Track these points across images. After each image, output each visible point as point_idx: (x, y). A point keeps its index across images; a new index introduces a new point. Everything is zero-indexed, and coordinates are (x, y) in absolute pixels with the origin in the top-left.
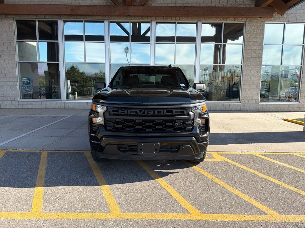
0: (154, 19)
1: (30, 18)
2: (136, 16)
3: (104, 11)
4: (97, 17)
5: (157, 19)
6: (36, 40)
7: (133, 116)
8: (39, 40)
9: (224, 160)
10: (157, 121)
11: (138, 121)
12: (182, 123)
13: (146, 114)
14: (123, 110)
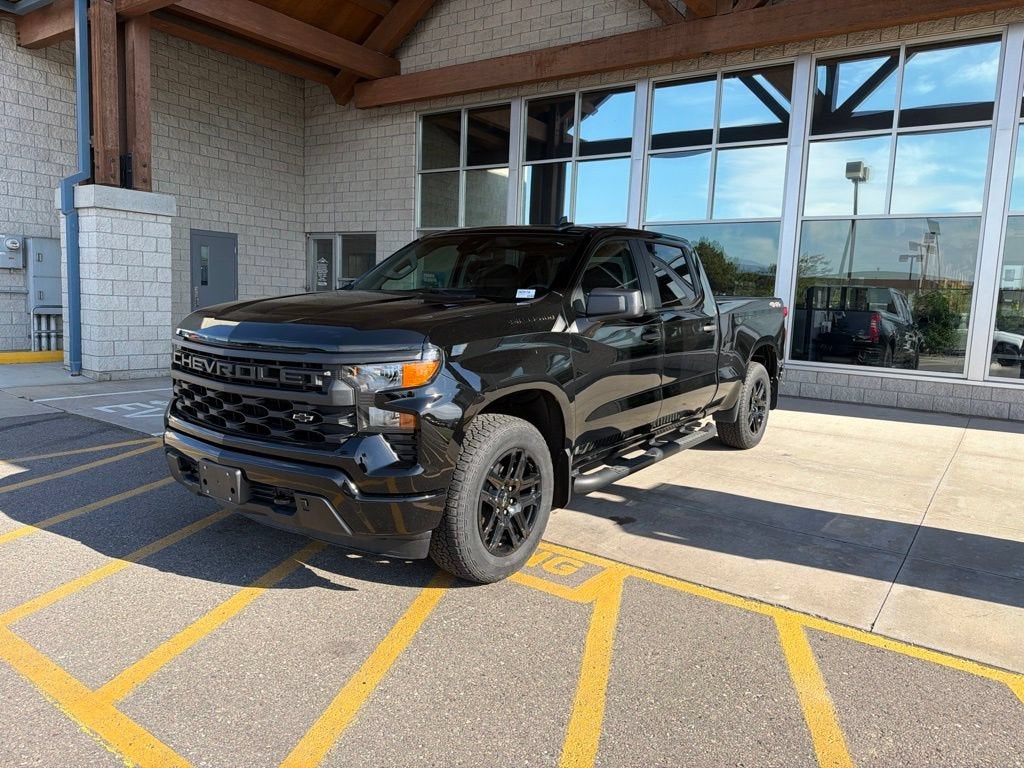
0: (809, 49)
1: (451, 106)
2: (738, 50)
3: (627, 52)
4: (616, 75)
5: (819, 49)
6: (459, 166)
7: (203, 375)
8: (468, 165)
9: (592, 603)
10: (245, 401)
11: (210, 394)
12: (312, 418)
13: (218, 373)
14: (187, 357)
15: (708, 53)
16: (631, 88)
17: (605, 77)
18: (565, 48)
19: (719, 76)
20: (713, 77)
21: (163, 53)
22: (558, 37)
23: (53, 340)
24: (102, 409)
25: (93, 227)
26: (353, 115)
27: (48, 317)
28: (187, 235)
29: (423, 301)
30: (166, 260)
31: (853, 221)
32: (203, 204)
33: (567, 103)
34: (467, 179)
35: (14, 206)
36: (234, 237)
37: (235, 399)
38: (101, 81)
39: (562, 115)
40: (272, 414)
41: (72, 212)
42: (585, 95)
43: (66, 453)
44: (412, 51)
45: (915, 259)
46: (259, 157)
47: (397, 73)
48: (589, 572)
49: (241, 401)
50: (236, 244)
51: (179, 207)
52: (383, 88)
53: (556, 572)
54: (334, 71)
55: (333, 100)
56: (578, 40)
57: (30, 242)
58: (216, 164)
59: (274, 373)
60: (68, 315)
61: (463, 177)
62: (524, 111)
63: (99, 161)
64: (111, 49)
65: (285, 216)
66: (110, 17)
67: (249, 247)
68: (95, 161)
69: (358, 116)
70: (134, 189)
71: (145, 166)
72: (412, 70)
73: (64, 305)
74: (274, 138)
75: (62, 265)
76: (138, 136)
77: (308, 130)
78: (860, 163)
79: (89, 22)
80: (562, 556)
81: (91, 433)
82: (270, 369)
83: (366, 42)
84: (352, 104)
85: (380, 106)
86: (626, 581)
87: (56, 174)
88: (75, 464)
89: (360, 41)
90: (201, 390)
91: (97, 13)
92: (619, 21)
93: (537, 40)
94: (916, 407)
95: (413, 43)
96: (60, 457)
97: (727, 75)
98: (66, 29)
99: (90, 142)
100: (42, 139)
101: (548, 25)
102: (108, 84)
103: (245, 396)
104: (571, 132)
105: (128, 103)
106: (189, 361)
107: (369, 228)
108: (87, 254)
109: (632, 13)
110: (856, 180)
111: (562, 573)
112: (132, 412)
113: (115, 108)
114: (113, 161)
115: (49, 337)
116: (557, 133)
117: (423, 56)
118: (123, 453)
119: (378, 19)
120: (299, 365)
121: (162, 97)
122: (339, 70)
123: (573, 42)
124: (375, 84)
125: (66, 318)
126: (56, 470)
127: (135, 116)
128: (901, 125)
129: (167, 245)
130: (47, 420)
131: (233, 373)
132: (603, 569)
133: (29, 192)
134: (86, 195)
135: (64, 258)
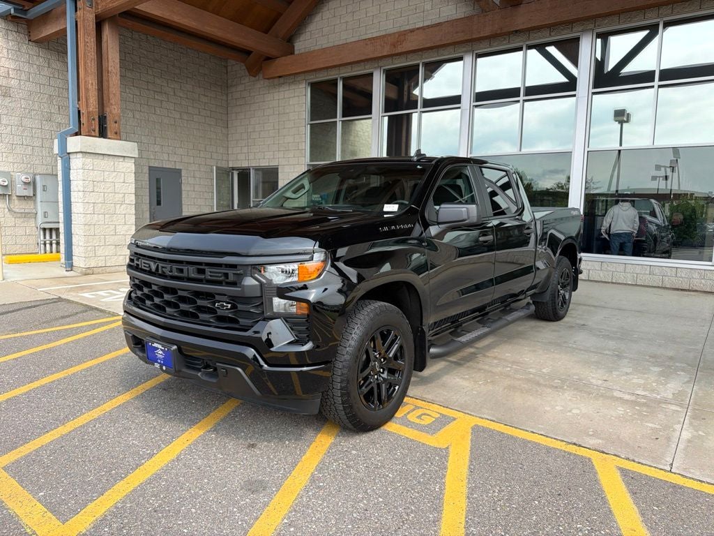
0: (592, 26)
1: (330, 75)
2: (539, 29)
3: (457, 33)
4: (449, 49)
5: (599, 26)
6: (336, 117)
7: (150, 273)
8: (343, 117)
9: (447, 448)
10: (180, 293)
11: (154, 288)
12: (229, 305)
13: (160, 272)
14: (138, 260)
15: (516, 31)
16: (460, 59)
17: (441, 51)
18: (412, 31)
19: (524, 48)
20: (520, 49)
21: (129, 43)
22: (406, 23)
23: (54, 246)
24: (86, 295)
25: (80, 165)
26: (261, 83)
27: (51, 230)
28: (146, 170)
29: (312, 214)
30: (132, 189)
31: (620, 151)
32: (157, 148)
33: (413, 71)
34: (342, 128)
35: (27, 152)
36: (179, 172)
37: (173, 291)
38: (85, 63)
39: (409, 80)
40: (200, 302)
41: (66, 156)
42: (426, 65)
43: (58, 328)
44: (302, 38)
45: (661, 179)
46: (196, 115)
47: (292, 53)
48: (443, 421)
49: (177, 293)
50: (180, 176)
51: (140, 151)
52: (282, 64)
53: (418, 421)
54: (248, 53)
55: (247, 74)
56: (422, 26)
57: (38, 178)
58: (166, 121)
59: (202, 271)
60: (63, 228)
61: (339, 126)
62: (383, 78)
63: (84, 120)
64: (92, 40)
65: (215, 156)
66: (91, 18)
67: (189, 179)
68: (82, 120)
69: (265, 85)
70: (109, 138)
71: (116, 122)
72: (303, 51)
73: (60, 221)
74: (206, 101)
75: (59, 193)
76: (111, 101)
77: (230, 95)
78: (624, 110)
79: (76, 22)
80: (422, 408)
81: (77, 313)
82: (198, 269)
83: (270, 32)
84: (261, 75)
85: (280, 77)
86: (473, 429)
87: (56, 129)
88: (64, 337)
89: (266, 32)
90: (148, 284)
91: (82, 15)
92: (451, 12)
93: (391, 26)
94: (677, 287)
95: (304, 31)
96: (54, 332)
97: (530, 47)
98: (61, 28)
99: (78, 106)
100: (45, 105)
101: (399, 16)
102: (89, 64)
103: (180, 289)
104: (416, 92)
105: (105, 78)
106: (139, 263)
107: (274, 163)
108: (74, 186)
109: (460, 4)
110: (621, 123)
111: (422, 423)
112: (107, 297)
113: (95, 82)
114: (94, 119)
115: (51, 244)
116: (406, 93)
117: (310, 40)
118: (98, 327)
119: (279, 15)
120: (219, 265)
121: (129, 74)
122: (252, 52)
123: (417, 26)
124: (277, 61)
125: (62, 230)
126: (50, 341)
127: (109, 87)
128: (660, 80)
129: (132, 178)
130: (47, 304)
131: (171, 271)
132: (454, 419)
133: (37, 143)
134: (74, 143)
135: (60, 189)
